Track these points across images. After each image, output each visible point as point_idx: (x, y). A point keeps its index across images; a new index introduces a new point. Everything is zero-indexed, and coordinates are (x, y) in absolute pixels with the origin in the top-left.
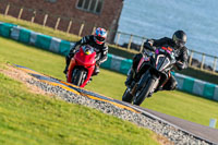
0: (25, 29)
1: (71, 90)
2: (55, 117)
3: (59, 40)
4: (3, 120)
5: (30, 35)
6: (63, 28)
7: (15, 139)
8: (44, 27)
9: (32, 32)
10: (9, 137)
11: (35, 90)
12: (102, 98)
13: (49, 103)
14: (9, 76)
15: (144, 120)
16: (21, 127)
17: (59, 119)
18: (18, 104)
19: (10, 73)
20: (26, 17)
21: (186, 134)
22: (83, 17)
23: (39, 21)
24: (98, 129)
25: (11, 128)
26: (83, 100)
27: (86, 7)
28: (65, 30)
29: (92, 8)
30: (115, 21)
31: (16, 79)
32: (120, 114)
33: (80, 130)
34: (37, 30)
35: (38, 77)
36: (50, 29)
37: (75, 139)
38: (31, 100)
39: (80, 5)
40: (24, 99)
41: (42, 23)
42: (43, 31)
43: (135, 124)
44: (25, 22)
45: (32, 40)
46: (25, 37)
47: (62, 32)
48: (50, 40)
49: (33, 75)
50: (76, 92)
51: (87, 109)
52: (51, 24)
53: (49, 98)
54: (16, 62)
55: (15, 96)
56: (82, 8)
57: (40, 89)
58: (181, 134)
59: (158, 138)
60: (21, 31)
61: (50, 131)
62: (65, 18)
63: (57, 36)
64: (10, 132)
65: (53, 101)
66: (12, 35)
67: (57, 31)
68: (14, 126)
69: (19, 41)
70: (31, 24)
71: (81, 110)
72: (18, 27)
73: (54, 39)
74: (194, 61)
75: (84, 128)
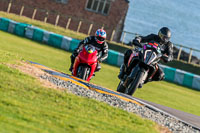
0: (38, 28)
1: (81, 85)
2: (65, 109)
3: (70, 39)
4: (18, 112)
5: (43, 34)
6: (73, 27)
7: (29, 129)
8: (56, 27)
9: (45, 31)
10: (23, 127)
11: (47, 85)
12: (109, 92)
13: (60, 96)
14: (23, 72)
15: (148, 112)
16: (34, 119)
17: (70, 111)
18: (32, 98)
19: (25, 68)
20: (39, 17)
21: (186, 125)
22: (92, 18)
23: (51, 21)
24: (105, 121)
25: (25, 120)
26: (92, 93)
27: (95, 8)
28: (75, 30)
29: (100, 10)
30: (121, 22)
31: (30, 75)
32: (125, 107)
33: (89, 121)
34: (49, 29)
35: (51, 73)
36: (62, 29)
37: (84, 129)
38: (44, 93)
39: (89, 6)
40: (37, 92)
41: (54, 24)
42: (55, 30)
43: (139, 116)
44: (39, 22)
45: (45, 39)
46: (38, 36)
47: (72, 32)
48: (61, 39)
49: (46, 71)
50: (85, 86)
51: (95, 102)
52: (62, 24)
53: (60, 92)
54: (31, 59)
55: (29, 90)
56: (91, 10)
57: (52, 84)
58: (181, 125)
59: (161, 129)
60: (35, 30)
61: (61, 122)
62: (75, 19)
63: (69, 35)
64: (24, 123)
65: (64, 95)
66: (27, 34)
67: (68, 31)
68: (28, 117)
69: (34, 39)
70: (44, 24)
71: (90, 104)
72: (32, 27)
73: (66, 37)
74: (194, 58)
75: (92, 120)
